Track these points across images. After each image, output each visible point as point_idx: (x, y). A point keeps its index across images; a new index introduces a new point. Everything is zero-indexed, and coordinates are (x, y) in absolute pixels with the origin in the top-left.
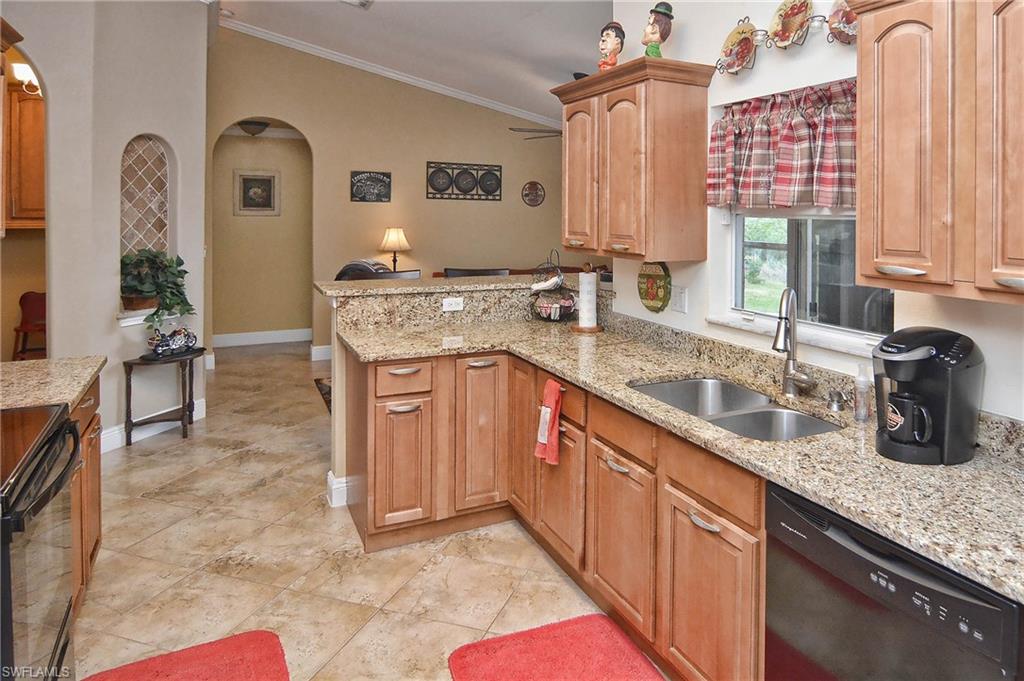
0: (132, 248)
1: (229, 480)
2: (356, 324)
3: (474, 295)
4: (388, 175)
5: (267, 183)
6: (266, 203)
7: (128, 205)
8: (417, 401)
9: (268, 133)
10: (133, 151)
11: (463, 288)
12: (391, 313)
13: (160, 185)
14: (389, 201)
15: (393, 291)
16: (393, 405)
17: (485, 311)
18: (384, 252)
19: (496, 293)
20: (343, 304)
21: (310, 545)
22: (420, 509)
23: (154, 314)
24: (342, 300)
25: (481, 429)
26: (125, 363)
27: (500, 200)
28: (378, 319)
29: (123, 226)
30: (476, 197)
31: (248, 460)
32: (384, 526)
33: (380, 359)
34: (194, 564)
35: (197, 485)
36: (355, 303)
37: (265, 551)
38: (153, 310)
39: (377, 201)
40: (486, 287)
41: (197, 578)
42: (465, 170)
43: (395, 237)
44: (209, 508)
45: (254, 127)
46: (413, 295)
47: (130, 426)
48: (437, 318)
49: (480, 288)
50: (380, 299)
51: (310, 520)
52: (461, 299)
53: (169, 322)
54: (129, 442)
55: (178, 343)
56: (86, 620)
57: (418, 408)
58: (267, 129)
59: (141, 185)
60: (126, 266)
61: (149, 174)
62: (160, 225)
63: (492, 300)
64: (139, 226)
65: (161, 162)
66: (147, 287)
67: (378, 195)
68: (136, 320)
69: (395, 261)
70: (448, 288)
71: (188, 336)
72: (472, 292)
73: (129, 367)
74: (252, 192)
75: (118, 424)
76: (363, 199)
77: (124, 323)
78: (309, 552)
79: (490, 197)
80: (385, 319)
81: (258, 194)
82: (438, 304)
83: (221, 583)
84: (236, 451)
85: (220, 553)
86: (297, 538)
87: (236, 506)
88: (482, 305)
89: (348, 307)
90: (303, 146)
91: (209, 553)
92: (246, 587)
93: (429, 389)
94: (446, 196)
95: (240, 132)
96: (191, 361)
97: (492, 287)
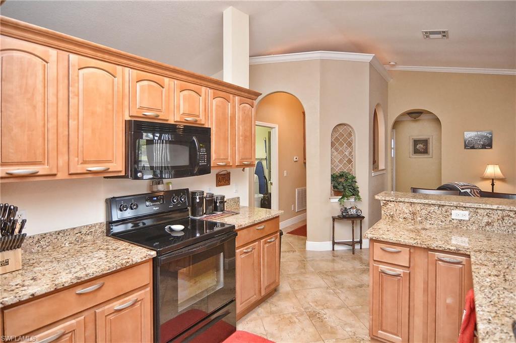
0: (337, 171)
1: (349, 280)
2: (392, 217)
3: (479, 211)
4: (490, 133)
5: (425, 142)
6: (425, 151)
7: (336, 153)
8: (399, 271)
9: (423, 117)
10: (338, 131)
11: (468, 205)
12: (414, 214)
13: (350, 144)
14: (491, 148)
15: (415, 201)
16: (383, 267)
17: (488, 224)
19: (499, 212)
20: (385, 204)
21: (352, 326)
22: (400, 339)
23: (341, 198)
24: (385, 202)
25: (448, 306)
26: (332, 217)
28: (405, 216)
29: (332, 162)
32: (378, 337)
33: (374, 238)
34: (305, 309)
35: (338, 276)
36: (392, 205)
37: (331, 318)
38: (341, 197)
39: (482, 148)
40: (488, 206)
41: (302, 315)
43: (493, 170)
44: (333, 288)
45: (415, 115)
46: (430, 205)
47: (334, 243)
48: (447, 222)
49: (483, 206)
50: (407, 204)
51: (364, 314)
52: (467, 213)
53: (350, 202)
54: (333, 250)
55: (353, 212)
57: (399, 275)
58: (422, 115)
59: (341, 144)
60: (334, 178)
61: (345, 140)
62: (350, 161)
63: (496, 217)
64: (340, 161)
65: (350, 135)
66: (340, 187)
67: (482, 145)
68: (336, 200)
69: (493, 185)
70: (455, 204)
71: (358, 210)
72: (477, 208)
73: (334, 219)
74: (418, 147)
75: (330, 241)
76: (472, 148)
77: (332, 201)
78: (348, 329)
80: (410, 217)
81: (421, 147)
82: (448, 213)
83: (306, 322)
84: (366, 267)
85: (318, 309)
86: (351, 320)
87: (342, 292)
88: (486, 219)
89: (388, 206)
90: (437, 120)
91: (315, 307)
92: (311, 330)
93: (408, 265)
95: (408, 118)
96: (361, 221)
97: (495, 207)
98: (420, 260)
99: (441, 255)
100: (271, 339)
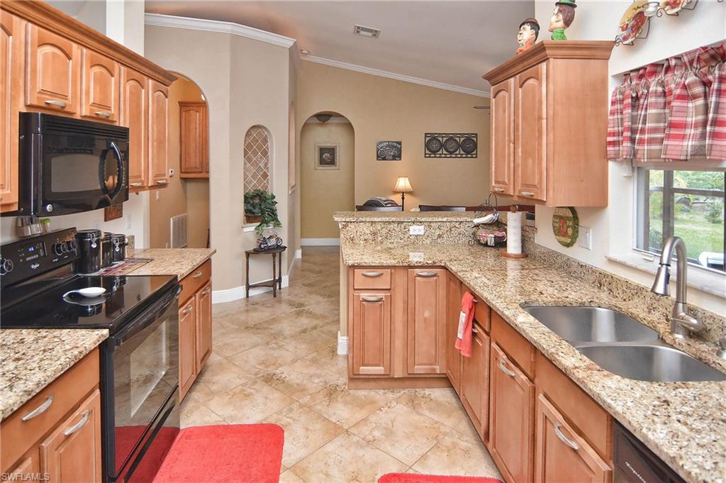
0: (251, 189)
1: (287, 327)
2: (352, 240)
3: (432, 224)
4: (400, 143)
5: (332, 151)
6: (332, 162)
7: (248, 165)
8: (381, 295)
9: (332, 120)
10: (251, 135)
11: (423, 219)
12: (375, 234)
13: (265, 153)
14: (400, 159)
15: (376, 219)
16: (364, 295)
17: (440, 236)
18: (396, 192)
19: (448, 224)
20: (345, 227)
21: (319, 376)
22: (382, 368)
23: (259, 226)
24: (344, 224)
25: (425, 319)
26: (246, 252)
27: (476, 157)
28: (366, 237)
29: (246, 177)
30: (459, 156)
31: (302, 316)
32: (359, 375)
33: (356, 265)
34: (256, 374)
35: (272, 326)
36: (352, 226)
37: (293, 374)
38: (259, 224)
39: (392, 160)
40: (440, 219)
41: (255, 383)
42: (451, 138)
43: (403, 183)
44: (274, 341)
45: (324, 117)
46: (389, 223)
47: (248, 287)
48: (406, 239)
49: (436, 219)
50: (367, 224)
51: (324, 360)
52: (422, 227)
53: (268, 230)
54: (247, 296)
55: (272, 242)
56: (198, 394)
57: (381, 300)
58: (332, 118)
59: (255, 153)
60: (247, 199)
61: (260, 147)
62: (265, 176)
63: (445, 229)
64: (254, 176)
65: (265, 140)
66: (257, 210)
67: (393, 156)
68: (251, 228)
69: (403, 198)
70: (413, 219)
71: (278, 239)
72: (430, 222)
73: (248, 254)
74: (324, 156)
75: (242, 285)
76: (384, 159)
77: (246, 230)
78: (316, 380)
79: (469, 156)
80: (371, 237)
81: (328, 157)
82: (406, 230)
83: (266, 389)
84: (298, 309)
85: (271, 370)
86: (313, 370)
87: (287, 343)
88: (438, 232)
89: (347, 229)
90: (349, 126)
91: (265, 369)
92: (277, 395)
93: (389, 288)
94: (438, 156)
95: (316, 121)
96: (280, 254)
97: (445, 219)
98: (401, 278)
99: (418, 271)
100: (234, 423)
